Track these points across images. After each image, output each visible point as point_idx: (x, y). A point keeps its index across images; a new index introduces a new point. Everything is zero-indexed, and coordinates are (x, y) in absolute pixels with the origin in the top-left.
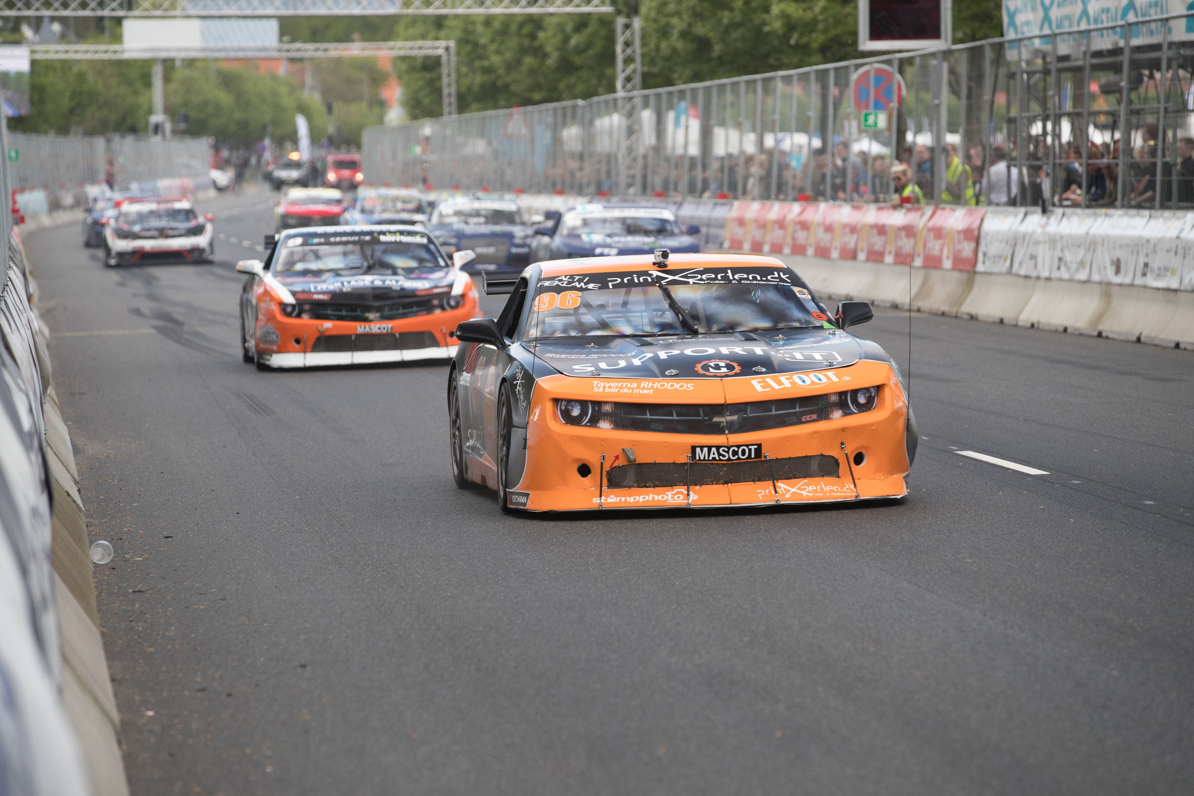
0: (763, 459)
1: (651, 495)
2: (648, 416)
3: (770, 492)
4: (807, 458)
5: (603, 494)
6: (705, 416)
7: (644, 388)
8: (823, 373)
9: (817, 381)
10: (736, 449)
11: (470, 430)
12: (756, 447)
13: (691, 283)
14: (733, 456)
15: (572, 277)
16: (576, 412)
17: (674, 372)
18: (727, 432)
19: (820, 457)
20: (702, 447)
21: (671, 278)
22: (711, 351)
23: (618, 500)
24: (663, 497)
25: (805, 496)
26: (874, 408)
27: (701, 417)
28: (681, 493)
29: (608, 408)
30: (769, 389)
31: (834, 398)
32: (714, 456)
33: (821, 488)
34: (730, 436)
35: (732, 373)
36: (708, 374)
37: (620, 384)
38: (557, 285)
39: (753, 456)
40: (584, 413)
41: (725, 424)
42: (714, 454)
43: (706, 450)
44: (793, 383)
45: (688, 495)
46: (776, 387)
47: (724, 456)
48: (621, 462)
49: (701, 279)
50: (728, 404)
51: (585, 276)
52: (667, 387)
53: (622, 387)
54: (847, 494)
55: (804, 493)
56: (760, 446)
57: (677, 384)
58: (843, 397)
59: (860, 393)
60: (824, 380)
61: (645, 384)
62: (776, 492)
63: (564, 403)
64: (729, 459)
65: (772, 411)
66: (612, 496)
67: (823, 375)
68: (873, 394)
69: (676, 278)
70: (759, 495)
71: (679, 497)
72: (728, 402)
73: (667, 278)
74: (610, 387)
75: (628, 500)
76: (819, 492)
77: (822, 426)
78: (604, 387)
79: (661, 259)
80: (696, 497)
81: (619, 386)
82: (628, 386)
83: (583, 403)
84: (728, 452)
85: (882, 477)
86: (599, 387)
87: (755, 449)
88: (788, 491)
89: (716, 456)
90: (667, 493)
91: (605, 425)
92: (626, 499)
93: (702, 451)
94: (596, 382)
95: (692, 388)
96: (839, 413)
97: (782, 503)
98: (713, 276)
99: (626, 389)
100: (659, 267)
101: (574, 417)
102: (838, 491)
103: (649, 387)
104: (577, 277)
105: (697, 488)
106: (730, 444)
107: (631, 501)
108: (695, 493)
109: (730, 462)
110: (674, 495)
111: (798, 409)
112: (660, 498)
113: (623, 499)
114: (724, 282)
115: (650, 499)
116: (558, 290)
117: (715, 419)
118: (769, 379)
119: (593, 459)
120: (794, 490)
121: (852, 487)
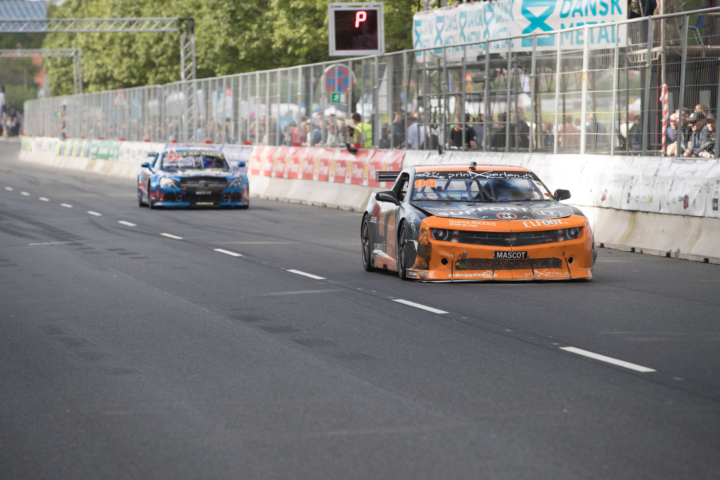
0: (528, 258)
1: (475, 274)
2: (475, 237)
3: (530, 274)
4: (548, 259)
5: (453, 272)
6: (501, 238)
7: (473, 224)
10: (515, 253)
12: (525, 253)
13: (487, 178)
14: (514, 256)
15: (431, 173)
16: (441, 234)
17: (486, 217)
18: (511, 245)
19: (553, 259)
20: (500, 252)
21: (478, 175)
22: (502, 209)
23: (460, 276)
24: (481, 275)
26: (578, 237)
27: (499, 238)
28: (490, 273)
29: (456, 233)
30: (531, 226)
31: (560, 232)
33: (554, 273)
34: (512, 247)
35: (514, 218)
36: (502, 218)
37: (462, 222)
38: (425, 176)
39: (523, 257)
40: (445, 234)
41: (511, 242)
42: (505, 255)
44: (542, 224)
45: (493, 274)
46: (534, 225)
47: (510, 256)
48: (462, 258)
49: (492, 176)
50: (512, 233)
51: (437, 172)
52: (484, 224)
54: (566, 276)
55: (546, 275)
56: (526, 252)
57: (488, 222)
58: (564, 231)
59: (572, 230)
60: (556, 223)
61: (473, 222)
62: (534, 274)
63: (435, 230)
64: (512, 258)
65: (532, 237)
66: (457, 274)
67: (555, 221)
68: (578, 231)
69: (481, 175)
70: (526, 275)
71: (489, 275)
72: (512, 231)
74: (457, 223)
75: (465, 276)
76: (553, 275)
77: (554, 244)
78: (454, 223)
79: (473, 166)
80: (497, 275)
83: (444, 231)
84: (512, 255)
85: (581, 269)
86: (452, 223)
87: (524, 254)
88: (539, 274)
89: (506, 256)
90: (483, 273)
91: (454, 241)
92: (464, 275)
93: (500, 254)
94: (450, 221)
95: (495, 225)
96: (562, 239)
97: (536, 279)
99: (465, 224)
100: (472, 169)
101: (440, 237)
102: (561, 275)
103: (475, 224)
104: (434, 173)
105: (497, 271)
106: (513, 251)
108: (496, 273)
109: (513, 259)
110: (486, 274)
111: (544, 236)
112: (480, 275)
113: (463, 275)
115: (475, 276)
116: (425, 178)
117: (506, 239)
118: (531, 222)
119: (448, 256)
120: (542, 274)
121: (568, 273)
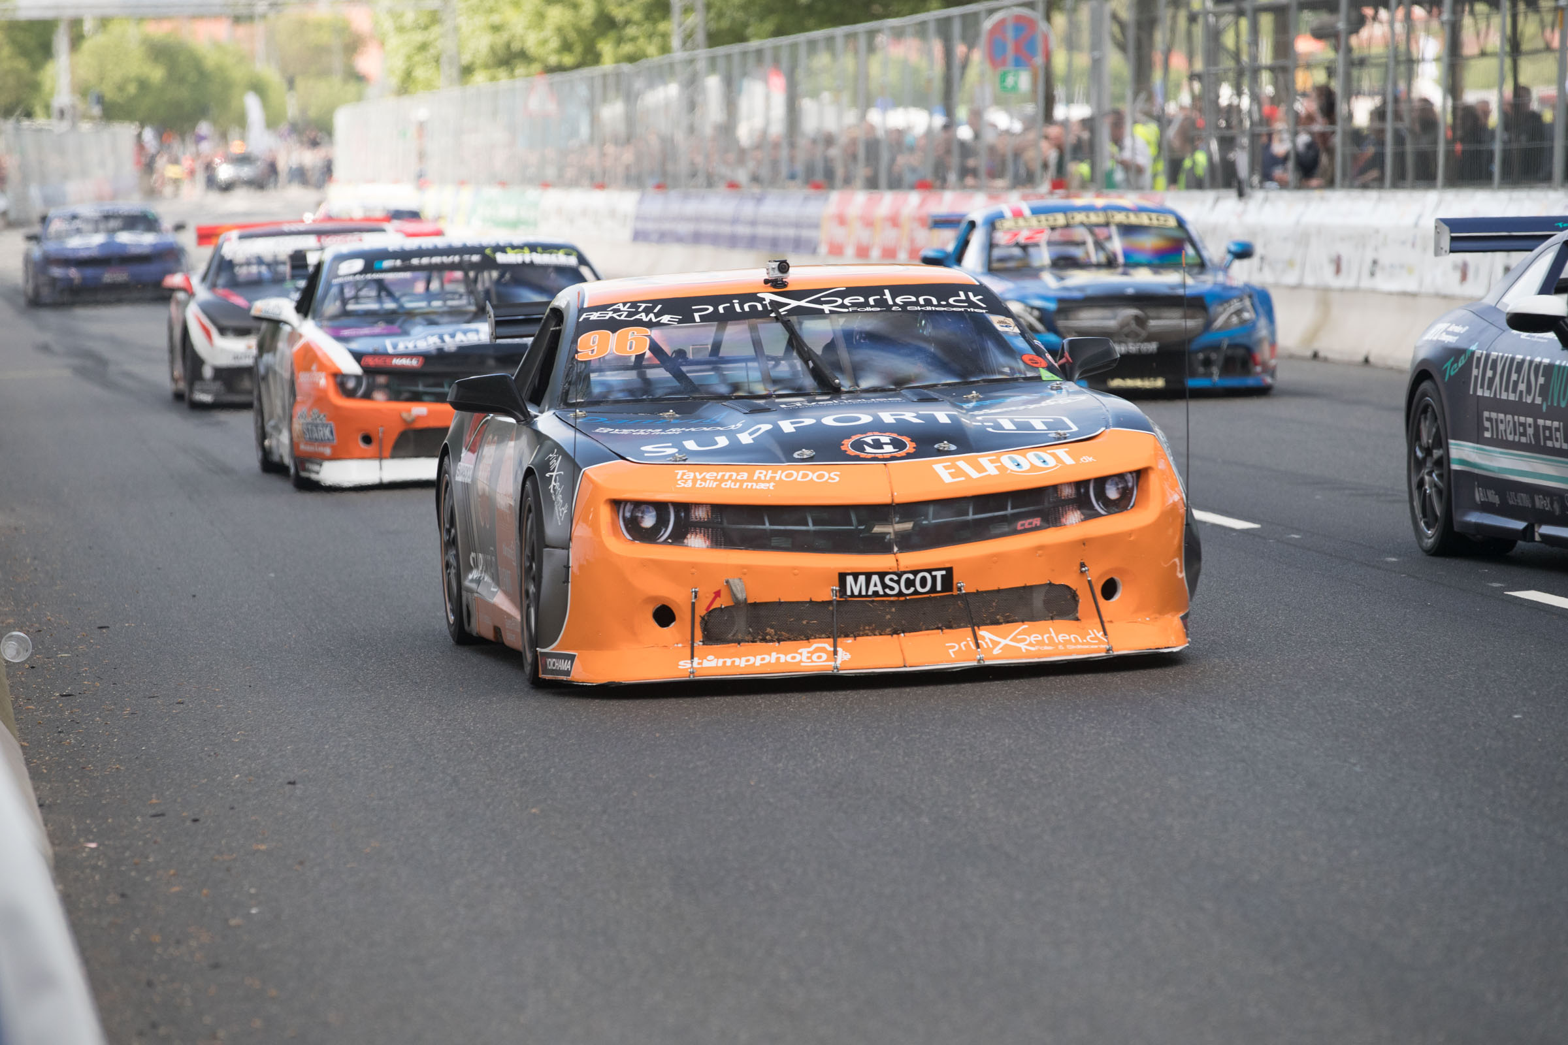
0: (955, 592)
1: (774, 655)
2: (767, 526)
3: (967, 646)
4: (1027, 590)
5: (695, 654)
6: (860, 523)
7: (759, 480)
8: (1049, 451)
9: (1039, 464)
10: (911, 577)
11: (473, 555)
12: (944, 572)
13: (827, 312)
14: (907, 588)
15: (634, 305)
16: (649, 521)
17: (807, 453)
18: (896, 549)
19: (1047, 589)
20: (856, 576)
21: (794, 303)
22: (865, 419)
23: (720, 664)
24: (794, 658)
25: (1024, 651)
26: (1132, 507)
27: (851, 525)
28: (823, 650)
29: (700, 514)
30: (963, 479)
31: (1067, 492)
32: (876, 589)
33: (1050, 638)
34: (901, 556)
35: (903, 453)
36: (862, 455)
37: (720, 474)
38: (612, 318)
39: (939, 588)
40: (662, 522)
41: (892, 536)
42: (875, 585)
43: (862, 579)
44: (1002, 468)
45: (835, 652)
46: (974, 474)
47: (892, 589)
48: (723, 602)
49: (843, 306)
50: (898, 505)
51: (655, 302)
52: (796, 478)
53: (722, 480)
54: (1092, 647)
55: (1023, 646)
56: (949, 570)
57: (813, 473)
58: (1082, 490)
59: (1109, 482)
60: (1052, 462)
61: (760, 473)
62: (978, 646)
63: (629, 507)
64: (900, 593)
65: (968, 514)
66: (710, 657)
67: (1050, 454)
68: (1130, 484)
69: (803, 303)
70: (951, 651)
71: (819, 657)
72: (898, 500)
73: (789, 304)
74: (704, 479)
75: (737, 663)
76: (1048, 645)
77: (1050, 536)
78: (695, 480)
79: (776, 274)
80: (847, 657)
81: (719, 477)
82: (734, 478)
83: (661, 507)
84: (898, 582)
85: (1148, 619)
86: (686, 480)
87: (942, 576)
88: (996, 644)
89: (879, 589)
90: (800, 651)
91: (696, 542)
92: (733, 662)
93: (856, 581)
94: (680, 472)
95: (837, 479)
96: (1076, 515)
97: (988, 663)
98: (862, 300)
99: (730, 481)
100: (774, 286)
101: (647, 529)
102: (1077, 643)
103: (768, 478)
104: (644, 305)
105: (850, 641)
106: (902, 569)
107: (742, 665)
108: (845, 650)
109: (902, 599)
110: (812, 653)
111: (1010, 511)
112: (789, 656)
113: (729, 662)
114: (879, 309)
115: (773, 661)
116: (613, 326)
117: (877, 529)
118: (962, 462)
119: (677, 596)
120: (1007, 641)
121: (1100, 634)
